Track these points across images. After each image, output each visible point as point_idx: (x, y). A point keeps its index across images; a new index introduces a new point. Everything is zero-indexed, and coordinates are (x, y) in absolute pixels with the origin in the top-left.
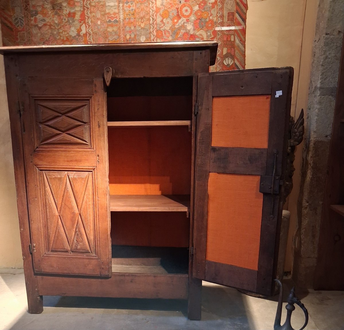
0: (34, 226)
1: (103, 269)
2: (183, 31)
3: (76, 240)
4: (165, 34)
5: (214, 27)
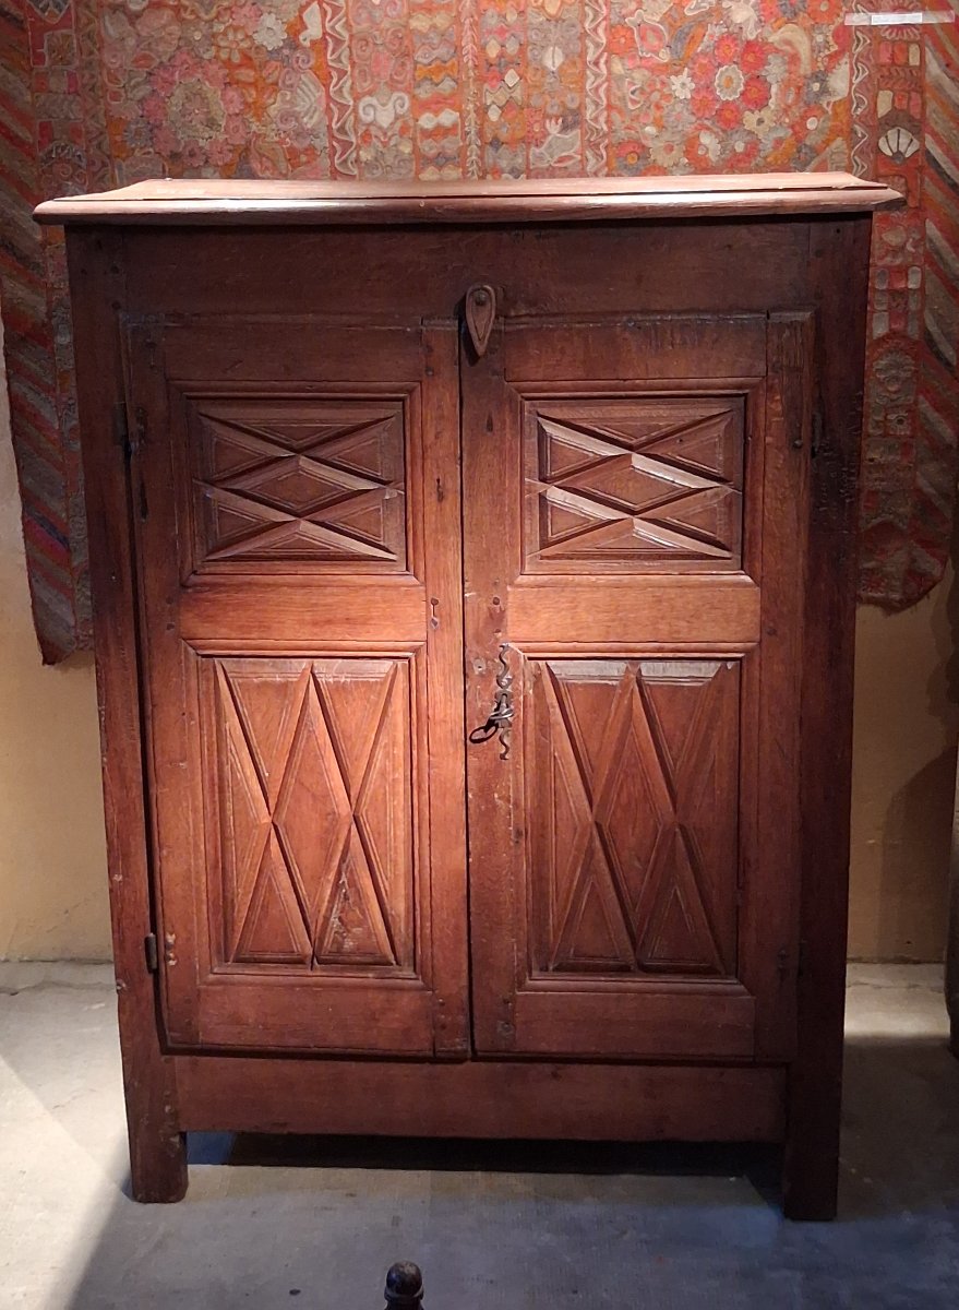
1: (443, 1027)
2: (715, 31)
3: (340, 919)
4: (643, 38)
5: (842, 14)
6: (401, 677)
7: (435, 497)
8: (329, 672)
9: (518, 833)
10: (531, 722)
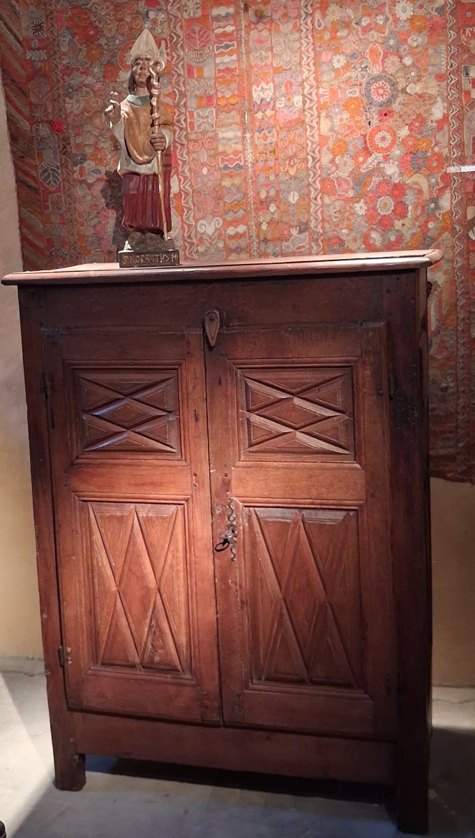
0: (69, 612)
1: (207, 707)
2: (376, 180)
3: (152, 645)
4: (339, 185)
5: (445, 167)
6: (180, 514)
7: (194, 419)
8: (144, 511)
9: (242, 603)
10: (247, 541)
